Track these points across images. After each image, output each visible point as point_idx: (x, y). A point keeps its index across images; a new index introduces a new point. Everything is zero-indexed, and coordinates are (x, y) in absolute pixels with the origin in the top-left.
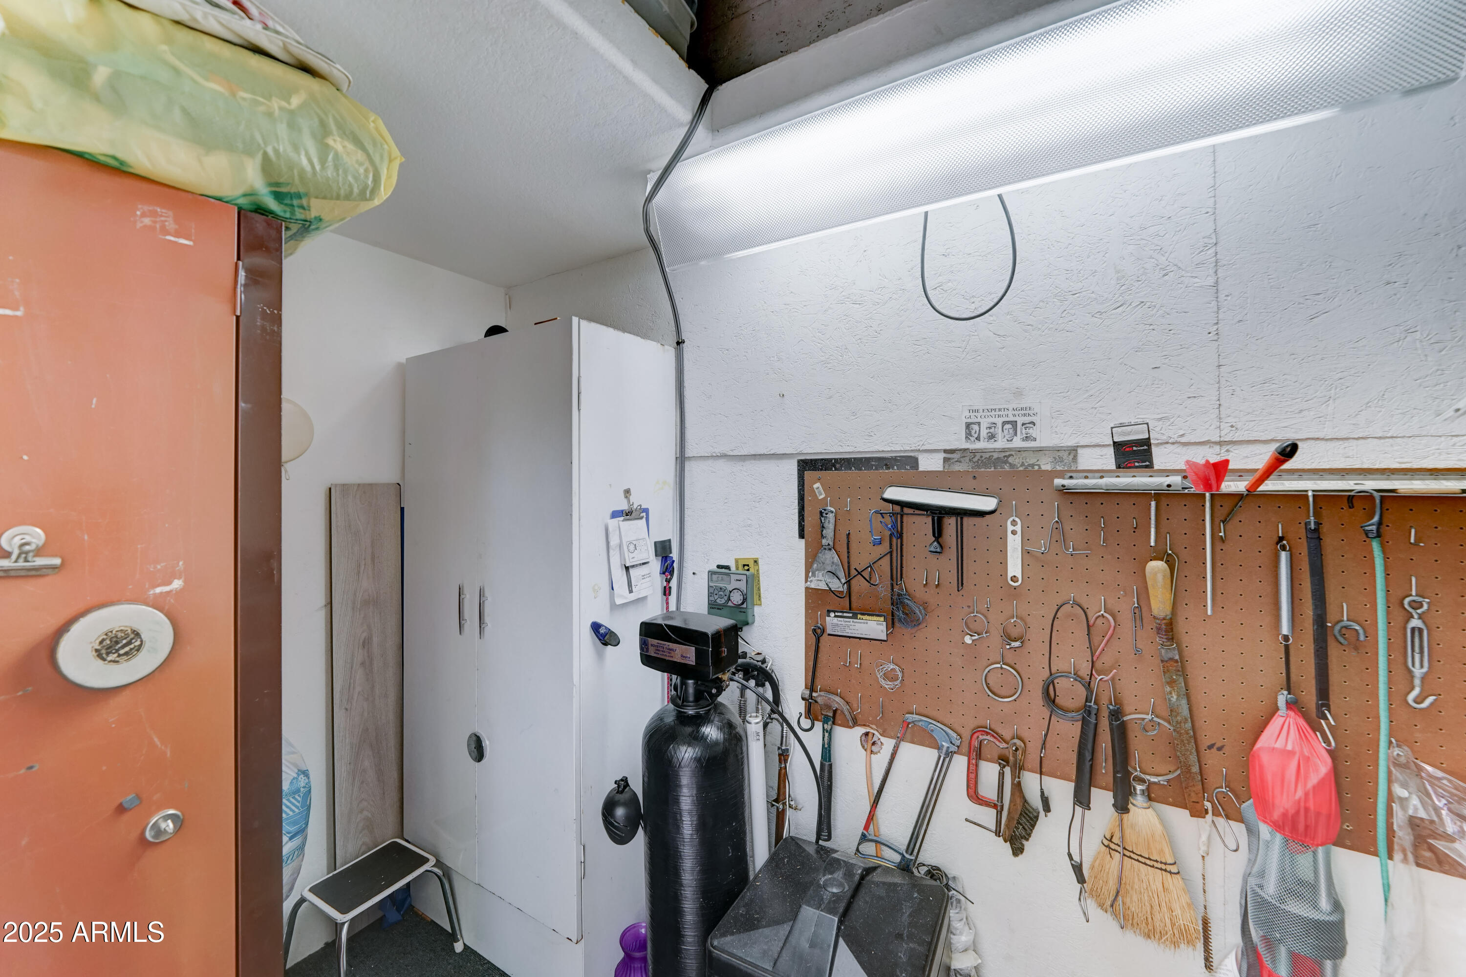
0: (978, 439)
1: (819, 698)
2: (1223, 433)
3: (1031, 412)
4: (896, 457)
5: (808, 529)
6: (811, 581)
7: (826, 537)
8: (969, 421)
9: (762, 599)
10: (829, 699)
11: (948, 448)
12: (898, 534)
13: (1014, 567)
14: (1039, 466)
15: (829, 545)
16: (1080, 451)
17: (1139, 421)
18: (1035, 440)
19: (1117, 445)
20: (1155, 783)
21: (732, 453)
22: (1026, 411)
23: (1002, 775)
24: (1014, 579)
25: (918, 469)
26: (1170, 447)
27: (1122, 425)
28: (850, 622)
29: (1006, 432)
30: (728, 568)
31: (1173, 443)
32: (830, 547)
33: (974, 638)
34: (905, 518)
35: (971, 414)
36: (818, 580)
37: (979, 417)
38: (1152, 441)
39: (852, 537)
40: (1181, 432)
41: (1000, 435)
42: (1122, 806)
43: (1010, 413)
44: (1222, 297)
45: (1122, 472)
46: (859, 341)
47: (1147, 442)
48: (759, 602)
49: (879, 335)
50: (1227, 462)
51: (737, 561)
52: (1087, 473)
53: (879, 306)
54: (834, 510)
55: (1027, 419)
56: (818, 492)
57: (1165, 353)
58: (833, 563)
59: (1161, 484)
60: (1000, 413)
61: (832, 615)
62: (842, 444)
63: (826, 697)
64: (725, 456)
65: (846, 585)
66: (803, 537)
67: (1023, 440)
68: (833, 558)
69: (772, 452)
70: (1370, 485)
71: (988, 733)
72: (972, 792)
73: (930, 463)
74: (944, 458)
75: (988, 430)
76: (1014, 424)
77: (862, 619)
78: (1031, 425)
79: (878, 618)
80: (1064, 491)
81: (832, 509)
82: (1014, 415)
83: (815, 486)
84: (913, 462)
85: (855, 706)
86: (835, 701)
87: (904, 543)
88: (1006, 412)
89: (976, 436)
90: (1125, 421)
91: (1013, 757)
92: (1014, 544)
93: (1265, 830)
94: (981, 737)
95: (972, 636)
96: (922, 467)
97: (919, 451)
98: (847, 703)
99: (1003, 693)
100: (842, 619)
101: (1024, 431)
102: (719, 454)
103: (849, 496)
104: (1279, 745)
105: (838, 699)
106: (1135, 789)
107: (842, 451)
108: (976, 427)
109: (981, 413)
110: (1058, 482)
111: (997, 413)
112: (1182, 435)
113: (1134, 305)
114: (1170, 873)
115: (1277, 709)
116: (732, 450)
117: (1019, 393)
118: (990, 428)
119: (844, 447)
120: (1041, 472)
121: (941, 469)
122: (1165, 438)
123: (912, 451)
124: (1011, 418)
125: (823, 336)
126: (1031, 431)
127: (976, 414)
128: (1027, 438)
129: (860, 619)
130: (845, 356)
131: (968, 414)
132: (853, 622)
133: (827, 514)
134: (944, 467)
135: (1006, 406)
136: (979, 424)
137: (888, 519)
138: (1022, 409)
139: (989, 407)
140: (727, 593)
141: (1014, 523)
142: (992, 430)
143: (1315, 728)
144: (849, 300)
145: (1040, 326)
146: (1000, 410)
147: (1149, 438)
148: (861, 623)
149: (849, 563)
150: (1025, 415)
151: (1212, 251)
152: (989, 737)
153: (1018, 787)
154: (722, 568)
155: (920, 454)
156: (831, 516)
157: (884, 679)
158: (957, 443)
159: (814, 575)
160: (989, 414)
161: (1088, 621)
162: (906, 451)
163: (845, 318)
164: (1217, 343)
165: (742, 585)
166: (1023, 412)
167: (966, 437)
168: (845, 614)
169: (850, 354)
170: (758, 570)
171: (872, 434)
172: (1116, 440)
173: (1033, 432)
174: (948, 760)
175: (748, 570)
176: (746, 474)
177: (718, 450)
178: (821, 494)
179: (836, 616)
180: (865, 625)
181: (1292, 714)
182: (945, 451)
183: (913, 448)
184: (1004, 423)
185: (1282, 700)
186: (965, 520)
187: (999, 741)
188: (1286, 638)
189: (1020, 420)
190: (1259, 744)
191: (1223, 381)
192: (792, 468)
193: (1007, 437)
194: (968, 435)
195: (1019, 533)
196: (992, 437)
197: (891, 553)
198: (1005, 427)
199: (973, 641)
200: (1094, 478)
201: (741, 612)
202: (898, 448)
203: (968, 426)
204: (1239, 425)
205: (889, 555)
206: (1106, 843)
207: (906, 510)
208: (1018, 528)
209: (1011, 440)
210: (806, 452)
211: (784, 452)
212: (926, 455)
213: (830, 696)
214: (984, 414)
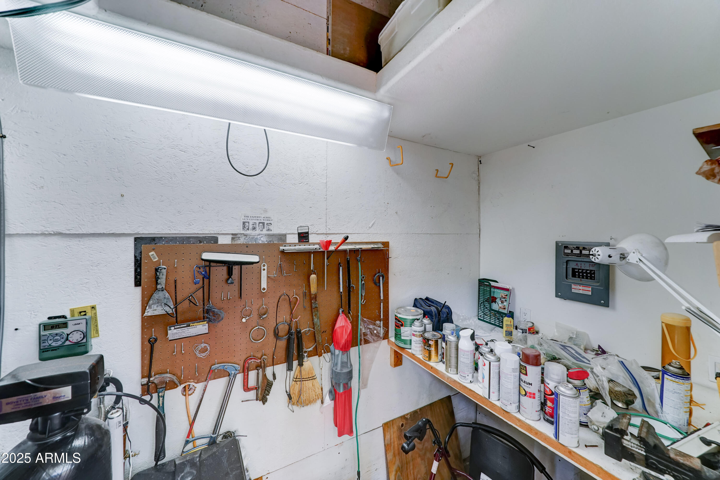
0: (248, 229)
1: (156, 380)
2: (327, 230)
3: (270, 219)
4: (205, 237)
5: (144, 279)
6: (148, 312)
7: (160, 284)
8: (244, 221)
9: (99, 332)
10: (163, 377)
11: (234, 233)
12: (207, 277)
13: (264, 285)
14: (273, 241)
15: (162, 288)
16: (287, 236)
17: (306, 225)
18: (271, 230)
19: (299, 234)
20: (310, 351)
21: (68, 232)
22: (268, 218)
23: (258, 374)
24: (264, 289)
25: (218, 243)
26: (314, 235)
27: (301, 227)
28: (185, 329)
29: (260, 227)
30: (64, 317)
31: (314, 234)
32: (163, 289)
33: (246, 319)
34: (211, 268)
35: (245, 218)
36: (154, 310)
37: (249, 219)
38: (309, 233)
39: (177, 282)
40: (317, 230)
41: (257, 228)
42: (301, 364)
43: (262, 219)
44: (328, 187)
45: (301, 243)
46: (183, 172)
47: (307, 233)
48: (97, 335)
49: (197, 172)
50: (331, 241)
51: (72, 311)
52: (290, 244)
53: (197, 156)
54: (166, 267)
55: (269, 222)
56: (153, 257)
57: (313, 203)
58: (165, 298)
59: (314, 248)
60: (258, 218)
61: (173, 328)
62: (170, 229)
63: (160, 377)
64: (60, 234)
65: (174, 309)
66: (140, 285)
67: (267, 231)
68: (165, 295)
69: (111, 232)
70: (358, 247)
71: (252, 359)
72: (245, 387)
73: (223, 240)
74: (232, 238)
75: (253, 226)
76: (263, 223)
77: (193, 326)
78: (270, 225)
79: (203, 323)
80: (283, 252)
81: (165, 267)
82: (264, 220)
83: (150, 254)
84: (215, 240)
85: (179, 374)
86: (167, 377)
87: (211, 281)
88: (260, 218)
89: (247, 228)
90: (302, 225)
91: (263, 364)
92: (264, 274)
93: (337, 352)
94: (250, 361)
95: (245, 318)
96: (220, 242)
97: (219, 234)
98: (174, 375)
99: (258, 338)
100: (180, 329)
101: (267, 227)
102: (52, 233)
103: (176, 259)
104: (341, 325)
105: (168, 375)
106: (304, 355)
107: (170, 233)
108: (247, 224)
109: (250, 218)
110: (282, 248)
111: (257, 218)
112: (317, 231)
113: (305, 184)
114: (314, 379)
115: (339, 314)
116: (69, 230)
117: (266, 211)
118: (253, 225)
119: (172, 230)
120: (274, 244)
121: (230, 243)
122: (312, 232)
123: (215, 234)
124: (262, 221)
125: (158, 164)
126: (270, 227)
127: (247, 218)
128: (268, 230)
129: (192, 326)
130: (173, 179)
131: (244, 218)
132: (187, 329)
133: (161, 270)
134: (232, 242)
135: (260, 216)
136: (249, 222)
137: (202, 270)
138: (267, 218)
139: (254, 216)
140: (65, 336)
141: (264, 266)
142: (254, 226)
143: (348, 317)
144: (177, 148)
145: (274, 184)
146: (258, 217)
147: (308, 232)
148: (192, 328)
149: (176, 296)
150: (268, 220)
151: (326, 171)
152: (253, 360)
153: (265, 376)
154: (56, 318)
155: (218, 235)
156: (164, 271)
157: (199, 353)
158: (238, 231)
159: (150, 307)
160: (253, 218)
161: (290, 300)
162: (211, 234)
163: (173, 157)
164: (326, 202)
165: (82, 327)
166: (267, 219)
167: (243, 228)
168: (181, 326)
169: (177, 178)
170: (95, 314)
171: (191, 224)
172: (299, 232)
173: (271, 227)
174: (234, 379)
175: (85, 315)
176: (82, 247)
177: (50, 230)
178: (155, 258)
179: (175, 329)
180: (195, 328)
181: (343, 314)
182: (232, 234)
183: (216, 232)
184: (260, 223)
185: (341, 311)
186: (243, 266)
187: (257, 360)
188: (341, 292)
189: (266, 222)
190: (335, 328)
191: (327, 214)
192: (131, 242)
193: (260, 229)
194: (244, 227)
195: (266, 269)
196: (254, 229)
197: (203, 287)
198: (260, 225)
199: (246, 320)
200: (292, 246)
201: (80, 346)
202: (207, 232)
203: (244, 223)
204: (331, 229)
205: (202, 288)
206: (294, 380)
207: (212, 264)
208: (266, 268)
209: (262, 230)
210: (142, 233)
211: (122, 232)
212: (222, 236)
213: (163, 376)
214: (251, 218)
